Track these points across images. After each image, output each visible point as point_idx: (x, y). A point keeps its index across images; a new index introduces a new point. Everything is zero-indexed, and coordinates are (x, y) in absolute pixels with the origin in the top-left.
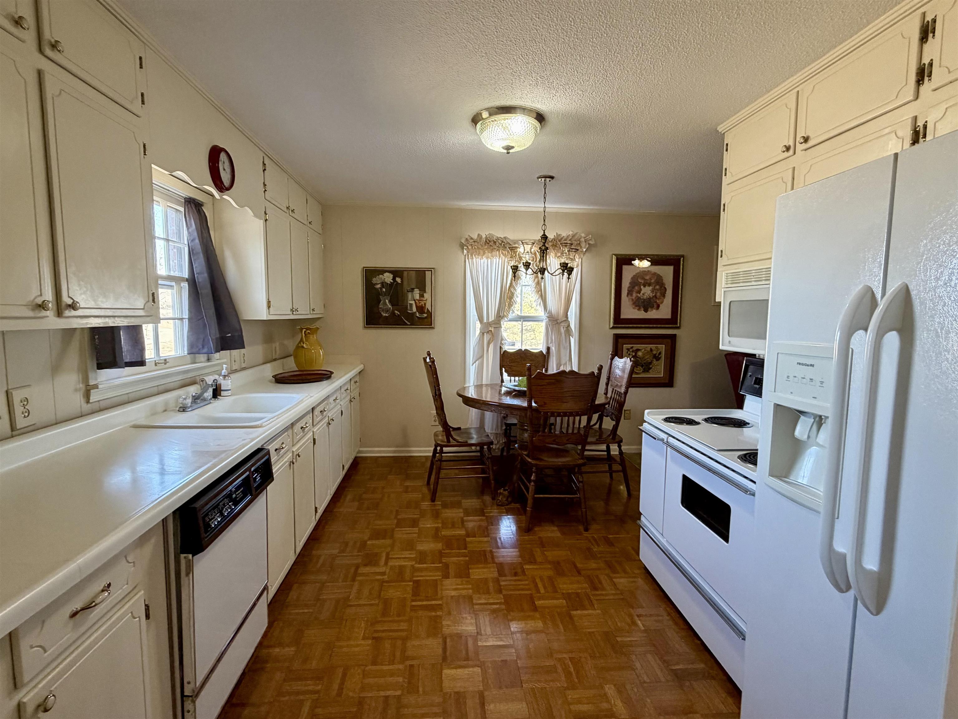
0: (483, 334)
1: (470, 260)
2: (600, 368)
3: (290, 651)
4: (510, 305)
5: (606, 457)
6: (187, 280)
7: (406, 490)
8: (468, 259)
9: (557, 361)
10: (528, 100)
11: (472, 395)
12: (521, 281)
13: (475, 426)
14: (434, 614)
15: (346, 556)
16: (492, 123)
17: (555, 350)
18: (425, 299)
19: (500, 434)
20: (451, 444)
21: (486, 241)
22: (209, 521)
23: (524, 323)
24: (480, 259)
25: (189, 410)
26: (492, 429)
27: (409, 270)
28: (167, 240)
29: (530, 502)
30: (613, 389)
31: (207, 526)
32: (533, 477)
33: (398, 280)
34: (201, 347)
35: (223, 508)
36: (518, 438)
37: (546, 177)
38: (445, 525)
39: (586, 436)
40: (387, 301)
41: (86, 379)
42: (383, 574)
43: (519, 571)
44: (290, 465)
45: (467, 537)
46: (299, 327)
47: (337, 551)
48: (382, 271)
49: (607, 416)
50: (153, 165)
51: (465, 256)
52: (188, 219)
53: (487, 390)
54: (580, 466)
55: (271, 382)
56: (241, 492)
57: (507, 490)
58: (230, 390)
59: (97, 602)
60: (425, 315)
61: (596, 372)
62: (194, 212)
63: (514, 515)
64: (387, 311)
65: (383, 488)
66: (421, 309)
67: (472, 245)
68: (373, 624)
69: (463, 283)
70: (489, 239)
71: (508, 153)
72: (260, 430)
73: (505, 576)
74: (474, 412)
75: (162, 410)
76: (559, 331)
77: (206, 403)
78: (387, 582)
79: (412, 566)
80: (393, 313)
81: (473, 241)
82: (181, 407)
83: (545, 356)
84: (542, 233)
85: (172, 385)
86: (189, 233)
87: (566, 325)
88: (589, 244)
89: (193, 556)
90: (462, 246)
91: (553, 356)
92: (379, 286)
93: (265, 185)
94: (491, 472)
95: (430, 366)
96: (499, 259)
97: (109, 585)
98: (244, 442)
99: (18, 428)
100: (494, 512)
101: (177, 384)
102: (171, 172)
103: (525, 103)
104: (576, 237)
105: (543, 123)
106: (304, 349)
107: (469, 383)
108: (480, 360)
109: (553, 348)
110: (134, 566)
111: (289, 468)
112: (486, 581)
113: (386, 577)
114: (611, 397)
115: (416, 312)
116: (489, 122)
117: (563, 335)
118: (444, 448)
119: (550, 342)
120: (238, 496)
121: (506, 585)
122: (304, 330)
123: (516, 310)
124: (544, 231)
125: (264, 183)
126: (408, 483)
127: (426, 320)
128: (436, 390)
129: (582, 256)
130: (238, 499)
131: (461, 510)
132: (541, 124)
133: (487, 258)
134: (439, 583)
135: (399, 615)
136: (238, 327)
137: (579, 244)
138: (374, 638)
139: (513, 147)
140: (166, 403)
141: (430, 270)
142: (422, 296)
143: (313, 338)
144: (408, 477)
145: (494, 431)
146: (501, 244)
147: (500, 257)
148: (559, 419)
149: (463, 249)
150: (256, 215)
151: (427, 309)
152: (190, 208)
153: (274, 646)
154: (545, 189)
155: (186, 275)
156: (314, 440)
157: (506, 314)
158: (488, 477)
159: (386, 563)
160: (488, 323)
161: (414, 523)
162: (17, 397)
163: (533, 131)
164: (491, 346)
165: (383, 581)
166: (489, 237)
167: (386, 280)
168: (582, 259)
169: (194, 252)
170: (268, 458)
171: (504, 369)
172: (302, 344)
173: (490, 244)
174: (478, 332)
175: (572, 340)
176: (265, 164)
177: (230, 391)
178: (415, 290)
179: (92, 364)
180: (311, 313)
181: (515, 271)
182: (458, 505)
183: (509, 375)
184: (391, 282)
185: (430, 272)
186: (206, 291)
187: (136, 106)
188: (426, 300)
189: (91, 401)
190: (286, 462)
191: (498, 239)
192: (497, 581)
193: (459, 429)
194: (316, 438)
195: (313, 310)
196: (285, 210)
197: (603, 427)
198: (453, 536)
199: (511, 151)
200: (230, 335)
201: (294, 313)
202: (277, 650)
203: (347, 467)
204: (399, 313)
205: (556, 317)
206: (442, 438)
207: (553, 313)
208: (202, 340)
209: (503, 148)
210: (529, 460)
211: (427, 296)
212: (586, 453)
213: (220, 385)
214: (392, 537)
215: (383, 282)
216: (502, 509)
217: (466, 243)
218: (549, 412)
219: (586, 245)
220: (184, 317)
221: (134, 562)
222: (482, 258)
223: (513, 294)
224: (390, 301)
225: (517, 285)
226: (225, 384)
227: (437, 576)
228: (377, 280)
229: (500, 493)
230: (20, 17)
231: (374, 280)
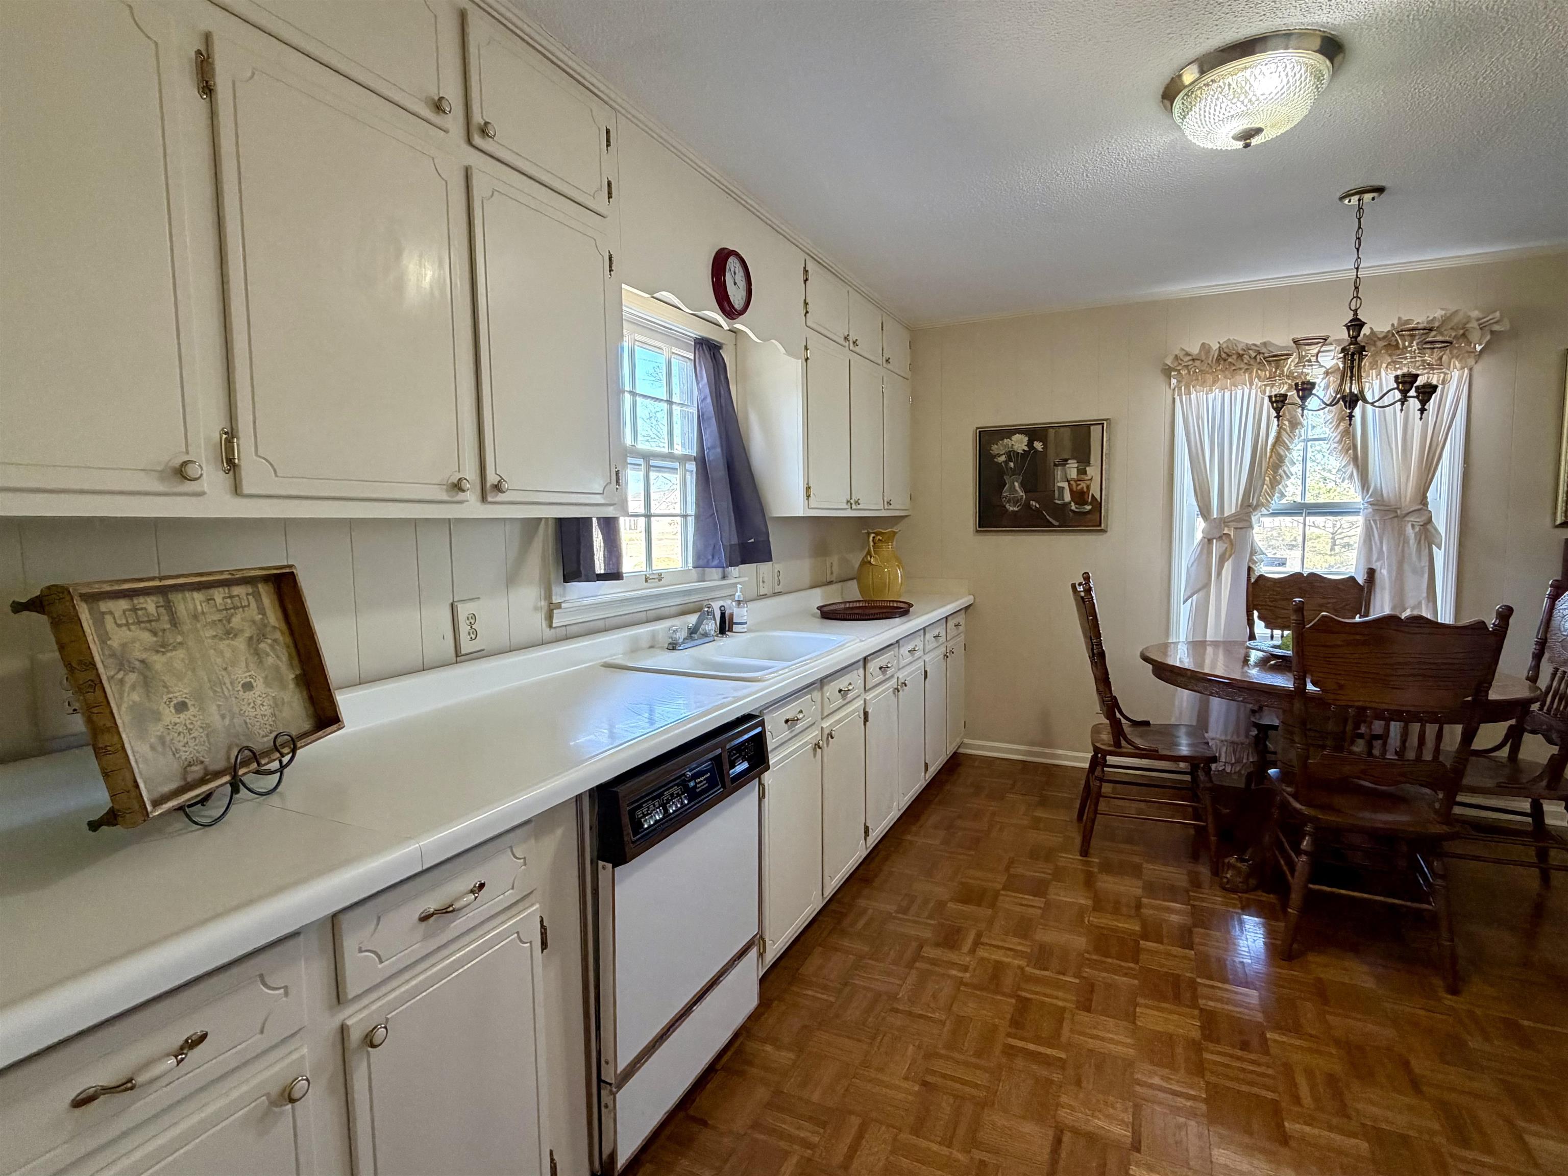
0: (1210, 541)
1: (1184, 397)
2: (1506, 614)
3: (785, 1057)
4: (1274, 483)
5: (1530, 829)
6: (695, 459)
7: (1036, 824)
8: (1180, 395)
9: (1392, 599)
10: (1293, 10)
11: (1181, 662)
12: (1302, 431)
13: (1186, 721)
14: (1045, 1073)
15: (909, 921)
16: (1206, 89)
17: (1390, 577)
18: (1087, 478)
19: (1242, 744)
20: (1124, 750)
21: (1219, 355)
22: (641, 818)
23: (1308, 518)
24: (1207, 394)
25: (681, 648)
26: (1225, 732)
27: (1058, 427)
28: (670, 402)
29: (1295, 897)
30: (1557, 670)
31: (637, 825)
32: (1305, 843)
33: (1038, 446)
34: (710, 557)
35: (668, 801)
36: (1279, 756)
37: (1361, 192)
38: (1098, 905)
39: (1458, 771)
40: (1016, 484)
41: (549, 596)
42: (965, 969)
43: (1255, 1042)
44: (815, 750)
45: (1142, 939)
46: (866, 531)
47: (894, 908)
48: (1007, 432)
49: (1534, 732)
50: (624, 286)
51: (1174, 389)
52: (698, 369)
53: (1215, 654)
54: (1438, 839)
55: (814, 615)
56: (704, 780)
57: (1246, 861)
58: (745, 623)
59: (456, 906)
60: (1088, 507)
61: (1491, 621)
62: (706, 359)
63: (1264, 918)
64: (1016, 502)
65: (994, 814)
66: (1080, 496)
67: (1187, 366)
68: (928, 1056)
69: (1167, 443)
70: (1226, 350)
71: (1247, 146)
72: (756, 686)
73: (1218, 1041)
74: (1184, 697)
75: (648, 645)
76: (1401, 533)
77: (707, 639)
78: (966, 985)
79: (1021, 968)
80: (1027, 506)
81: (1190, 358)
82: (670, 644)
83: (1361, 588)
84: (1351, 316)
85: (666, 611)
86: (699, 390)
87: (1424, 518)
88: (1492, 332)
89: (613, 867)
90: (1167, 372)
91: (1383, 589)
92: (1003, 458)
93: (806, 304)
94: (1210, 819)
95: (1082, 598)
96: (1251, 389)
97: (482, 886)
98: (725, 700)
99: (463, 652)
100: (1214, 899)
101: (673, 610)
102: (651, 293)
103: (1285, 21)
104: (1456, 320)
105: (1338, 60)
106: (871, 567)
107: (1178, 636)
108: (1201, 593)
109: (1385, 572)
110: (525, 864)
111: (812, 755)
112: (1170, 1040)
113: (968, 975)
114: (1549, 688)
115: (1070, 503)
116: (1200, 88)
117: (1412, 541)
118: (1108, 757)
119: (1375, 557)
120: (698, 786)
121: (1215, 1063)
122: (873, 535)
123: (1292, 491)
124: (1355, 311)
125: (805, 300)
126: (1039, 813)
127: (1089, 516)
128: (1093, 645)
129: (1471, 362)
130: (698, 790)
131: (1140, 883)
132: (1332, 61)
133: (1222, 389)
134: (1067, 1015)
135: (979, 1054)
136: (764, 529)
137: (1464, 334)
138: (925, 1084)
139: (1259, 131)
140: (654, 635)
141: (1100, 423)
142: (1082, 472)
143: (887, 549)
144: (1043, 802)
145: (1229, 738)
146: (1255, 358)
147: (1251, 384)
148: (1395, 728)
149: (1169, 377)
150: (789, 353)
151: (1093, 495)
152: (701, 352)
153: (764, 1041)
154: (1359, 219)
155: (694, 452)
156: (866, 714)
157: (1264, 501)
158: (1204, 828)
159: (973, 951)
160: (1221, 519)
161: (1039, 889)
162: (463, 611)
163: (1310, 81)
164: (1228, 566)
165: (961, 982)
166: (1228, 347)
167: (1015, 448)
168: (1471, 370)
169: (705, 417)
170: (761, 732)
171: (1256, 613)
172: (869, 558)
173: (1230, 360)
174: (1199, 536)
175: (1439, 556)
176: (807, 271)
177: (745, 626)
178: (1069, 461)
179: (556, 574)
180: (886, 507)
181: (1280, 405)
182: (1136, 871)
183: (1270, 625)
184: (1024, 450)
185: (1101, 426)
186: (719, 473)
187: (600, 203)
188: (1091, 479)
189: (554, 625)
190: (806, 744)
191: (1248, 348)
192: (1196, 1047)
193: (1147, 723)
194: (870, 711)
195: (889, 503)
196: (842, 341)
197: (1522, 755)
198: (1112, 930)
199: (1255, 141)
200: (753, 540)
201: (854, 507)
202: (768, 1048)
203: (933, 770)
204: (1038, 506)
205: (1393, 503)
206: (1106, 737)
207: (1385, 495)
208: (712, 546)
209: (1237, 138)
210: (1298, 806)
211: (1092, 471)
212: (1457, 810)
213: (732, 615)
214: (993, 905)
215: (1011, 451)
216: (1233, 899)
217: (1176, 364)
218: (1351, 707)
219: (1482, 336)
220: (689, 512)
221: (524, 858)
222: (1211, 390)
223: (1281, 459)
224: (1022, 485)
225: (1292, 439)
226: (740, 614)
227: (1065, 1000)
228: (999, 449)
229: (1230, 866)
230: (441, 99)
231: (995, 449)
